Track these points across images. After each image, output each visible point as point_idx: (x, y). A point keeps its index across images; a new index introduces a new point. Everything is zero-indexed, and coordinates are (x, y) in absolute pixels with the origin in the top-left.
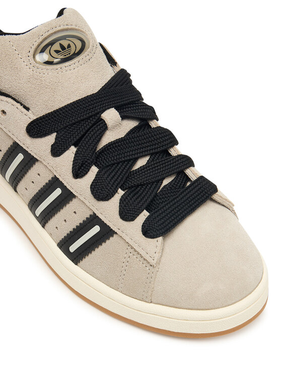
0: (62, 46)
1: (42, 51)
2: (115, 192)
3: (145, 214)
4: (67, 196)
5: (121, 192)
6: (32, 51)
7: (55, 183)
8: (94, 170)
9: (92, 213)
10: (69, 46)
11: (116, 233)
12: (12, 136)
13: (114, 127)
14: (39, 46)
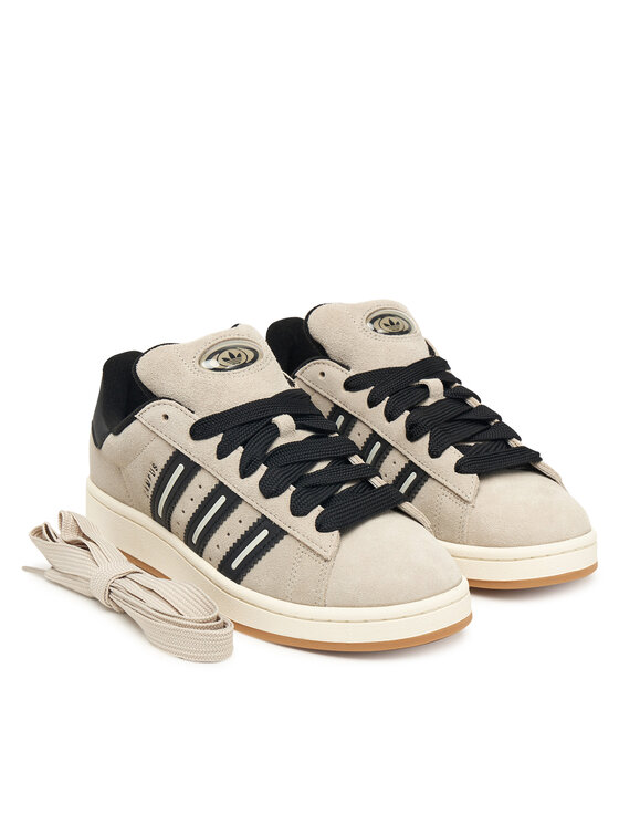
0: (231, 355)
1: (209, 358)
2: (286, 487)
3: (319, 509)
4: (234, 501)
5: (292, 488)
6: (197, 357)
7: (220, 489)
8: (263, 469)
9: (259, 516)
10: (239, 355)
11: (287, 533)
12: (173, 444)
13: (287, 433)
14: (205, 352)
